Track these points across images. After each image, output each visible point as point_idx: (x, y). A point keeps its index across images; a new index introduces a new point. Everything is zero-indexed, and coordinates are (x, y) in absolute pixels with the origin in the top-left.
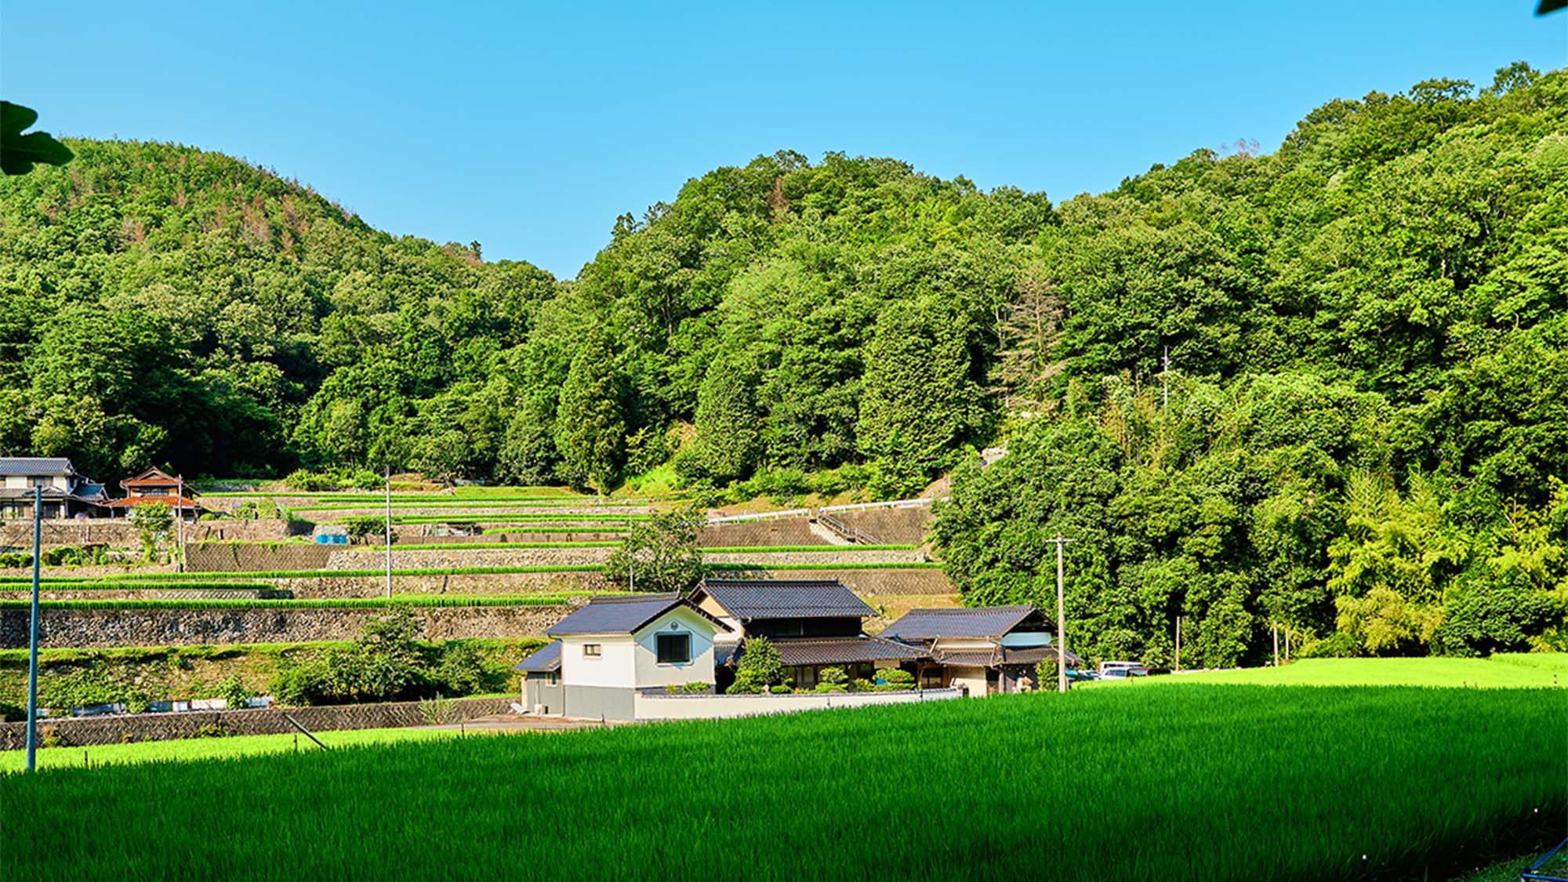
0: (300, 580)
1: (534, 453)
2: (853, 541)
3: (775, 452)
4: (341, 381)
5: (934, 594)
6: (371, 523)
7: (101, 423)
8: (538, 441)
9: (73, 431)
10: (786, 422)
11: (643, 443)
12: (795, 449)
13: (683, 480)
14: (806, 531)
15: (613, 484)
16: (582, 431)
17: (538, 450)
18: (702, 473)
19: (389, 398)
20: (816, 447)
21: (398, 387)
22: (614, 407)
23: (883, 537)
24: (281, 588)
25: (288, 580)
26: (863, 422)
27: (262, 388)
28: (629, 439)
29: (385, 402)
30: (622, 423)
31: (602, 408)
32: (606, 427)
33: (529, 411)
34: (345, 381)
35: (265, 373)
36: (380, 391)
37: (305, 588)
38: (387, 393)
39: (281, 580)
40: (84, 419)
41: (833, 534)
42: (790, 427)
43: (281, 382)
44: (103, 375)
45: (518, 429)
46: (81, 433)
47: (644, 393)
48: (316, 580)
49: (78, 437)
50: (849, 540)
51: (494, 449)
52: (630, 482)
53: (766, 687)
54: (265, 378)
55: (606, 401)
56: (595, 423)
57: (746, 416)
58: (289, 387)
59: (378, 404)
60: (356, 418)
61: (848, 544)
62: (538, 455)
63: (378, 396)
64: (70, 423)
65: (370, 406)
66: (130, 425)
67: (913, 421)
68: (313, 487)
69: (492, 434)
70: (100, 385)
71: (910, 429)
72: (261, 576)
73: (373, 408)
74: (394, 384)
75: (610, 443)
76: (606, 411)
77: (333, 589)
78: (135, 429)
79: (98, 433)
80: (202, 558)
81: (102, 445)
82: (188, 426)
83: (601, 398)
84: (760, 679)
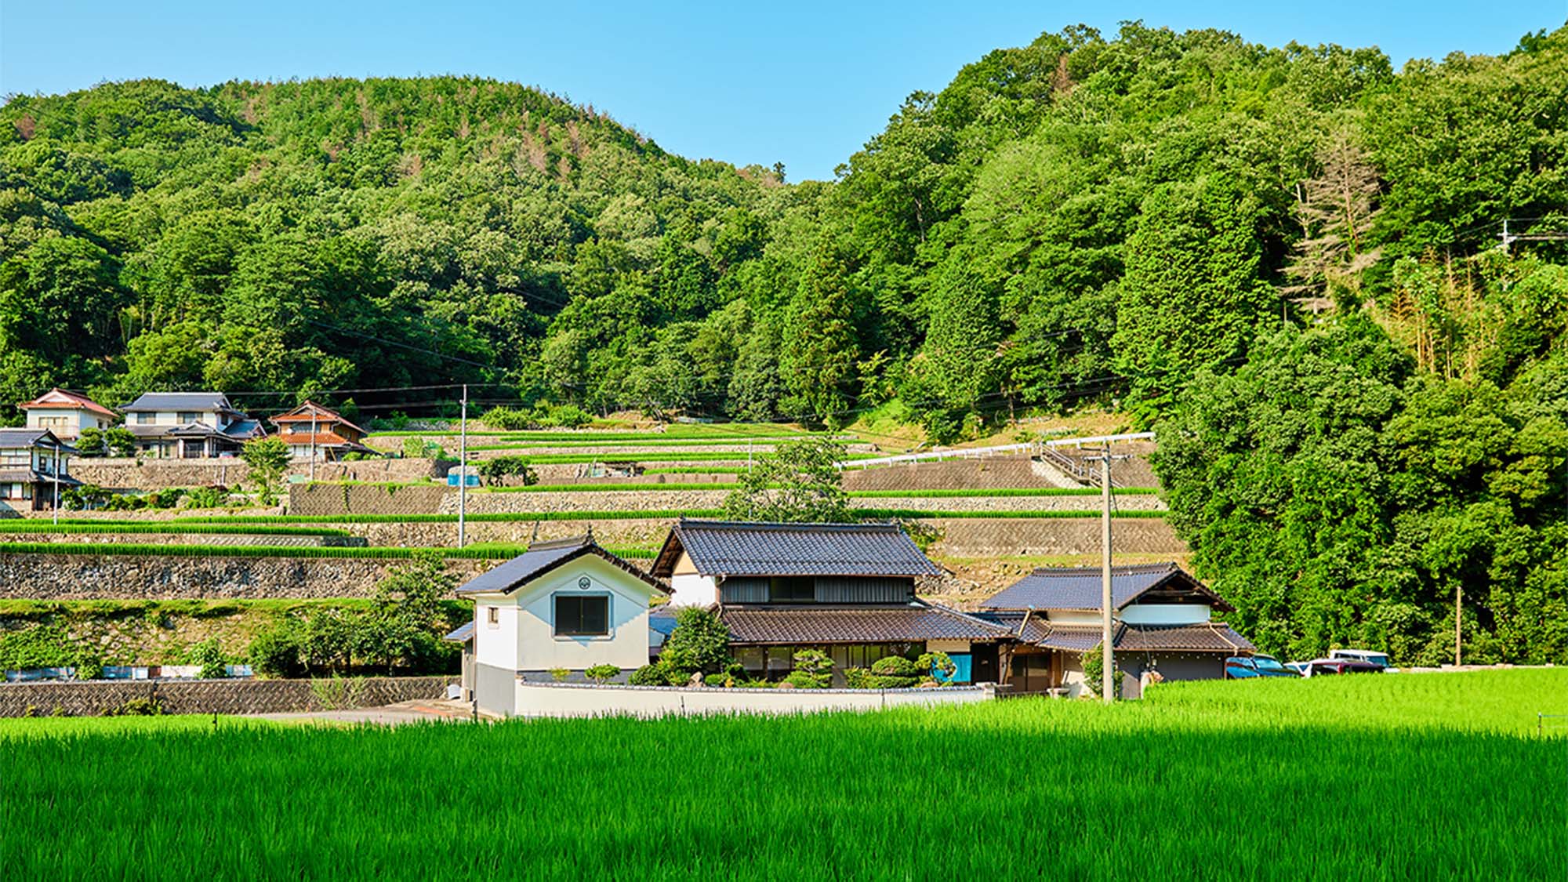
0: (378, 525)
1: (762, 384)
2: (1087, 483)
3: (1021, 375)
4: (577, 311)
5: (1162, 552)
6: (506, 461)
7: (279, 357)
8: (767, 371)
9: (249, 365)
10: (1033, 339)
11: (879, 370)
12: (1045, 372)
13: (909, 411)
14: (1026, 473)
15: (845, 420)
16: (807, 356)
17: (766, 381)
18: (934, 403)
19: (627, 329)
20: (1068, 369)
21: (639, 315)
22: (845, 328)
23: (1127, 478)
24: (358, 534)
25: (365, 525)
26: (1120, 336)
27: (502, 322)
28: (861, 365)
29: (623, 333)
30: (855, 347)
31: (831, 329)
32: (834, 351)
33: (761, 337)
34: (582, 310)
35: (507, 305)
36: (619, 320)
37: (385, 535)
38: (625, 323)
39: (358, 526)
40: (261, 352)
41: (1062, 476)
42: (1037, 344)
43: (524, 314)
44: (288, 305)
45: (747, 358)
46: (257, 366)
47: (884, 311)
48: (396, 525)
49: (254, 371)
50: (1081, 482)
51: (723, 382)
52: (862, 418)
53: (698, 675)
54: (506, 310)
55: (836, 321)
56: (822, 348)
57: (985, 333)
58: (532, 320)
59: (616, 334)
60: (573, 348)
61: (1080, 487)
62: (766, 386)
63: (616, 327)
64: (245, 356)
65: (607, 337)
66: (314, 360)
67: (1181, 332)
68: (510, 425)
69: (722, 364)
70: (285, 315)
71: (1177, 343)
72: (337, 521)
73: (610, 340)
74: (635, 312)
75: (839, 370)
76: (835, 332)
77: (414, 536)
78: (317, 363)
79: (276, 367)
80: (307, 501)
81: (278, 380)
82: (382, 360)
83: (830, 317)
84: (687, 663)
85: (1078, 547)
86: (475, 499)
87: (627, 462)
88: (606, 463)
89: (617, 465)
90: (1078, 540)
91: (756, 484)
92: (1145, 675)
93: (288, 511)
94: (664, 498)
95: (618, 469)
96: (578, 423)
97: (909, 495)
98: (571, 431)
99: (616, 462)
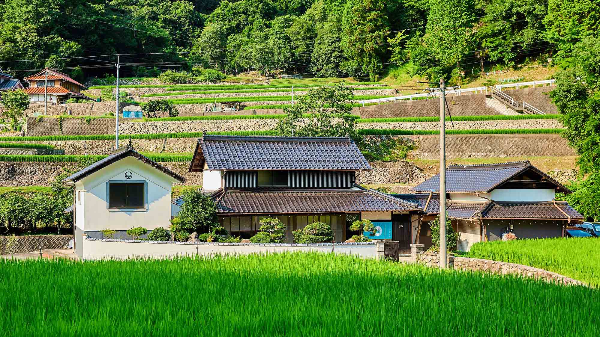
0: (71, 142)
1: (331, 53)
2: (521, 112)
3: (488, 44)
4: (223, 11)
5: (562, 155)
6: (158, 103)
7: (34, 40)
8: (333, 45)
9: (16, 46)
10: (495, 20)
11: (402, 44)
12: (503, 41)
13: (417, 68)
14: (482, 105)
15: (382, 74)
16: (356, 35)
17: (333, 51)
18: (434, 62)
19: (254, 21)
20: (517, 40)
21: (261, 12)
22: (381, 17)
23: (548, 109)
24: (59, 148)
25: (64, 142)
26: (549, 17)
27: (179, 18)
28: (389, 40)
29: (251, 24)
30: (387, 28)
31: (371, 17)
32: (372, 31)
33: (331, 24)
34: (226, 10)
35: (182, 8)
36: (249, 15)
37: (75, 148)
38: (253, 17)
39: (59, 142)
40: (24, 39)
41: (505, 107)
42: (498, 23)
43: (193, 14)
44: (40, 9)
45: (322, 37)
46: (21, 47)
47: (406, 5)
48: (82, 142)
49: (19, 50)
50: (518, 111)
51: (309, 50)
52: (392, 73)
53: (194, 234)
54: (182, 11)
55: (374, 12)
56: (365, 30)
57: (465, 17)
58: (198, 17)
59: (247, 24)
60: (216, 33)
61: (517, 114)
62: (334, 55)
63: (247, 19)
64: (14, 41)
65: (241, 26)
66: (56, 43)
67: (589, 12)
68: (176, 81)
69: (308, 42)
70: (38, 15)
71: (586, 20)
72: (47, 139)
73: (244, 27)
74: (259, 10)
75: (376, 43)
76: (374, 19)
77: (93, 148)
78: (58, 45)
79: (32, 48)
80: (37, 127)
81: (34, 55)
82: (98, 42)
83: (370, 10)
84: (187, 226)
85: (505, 153)
86: (136, 126)
87: (234, 102)
88: (222, 103)
89: (229, 104)
90: (505, 148)
91: (296, 114)
92: (505, 235)
93: (26, 134)
94: (250, 124)
95: (229, 107)
96: (217, 79)
97: (404, 121)
98: (213, 84)
99: (228, 102)
